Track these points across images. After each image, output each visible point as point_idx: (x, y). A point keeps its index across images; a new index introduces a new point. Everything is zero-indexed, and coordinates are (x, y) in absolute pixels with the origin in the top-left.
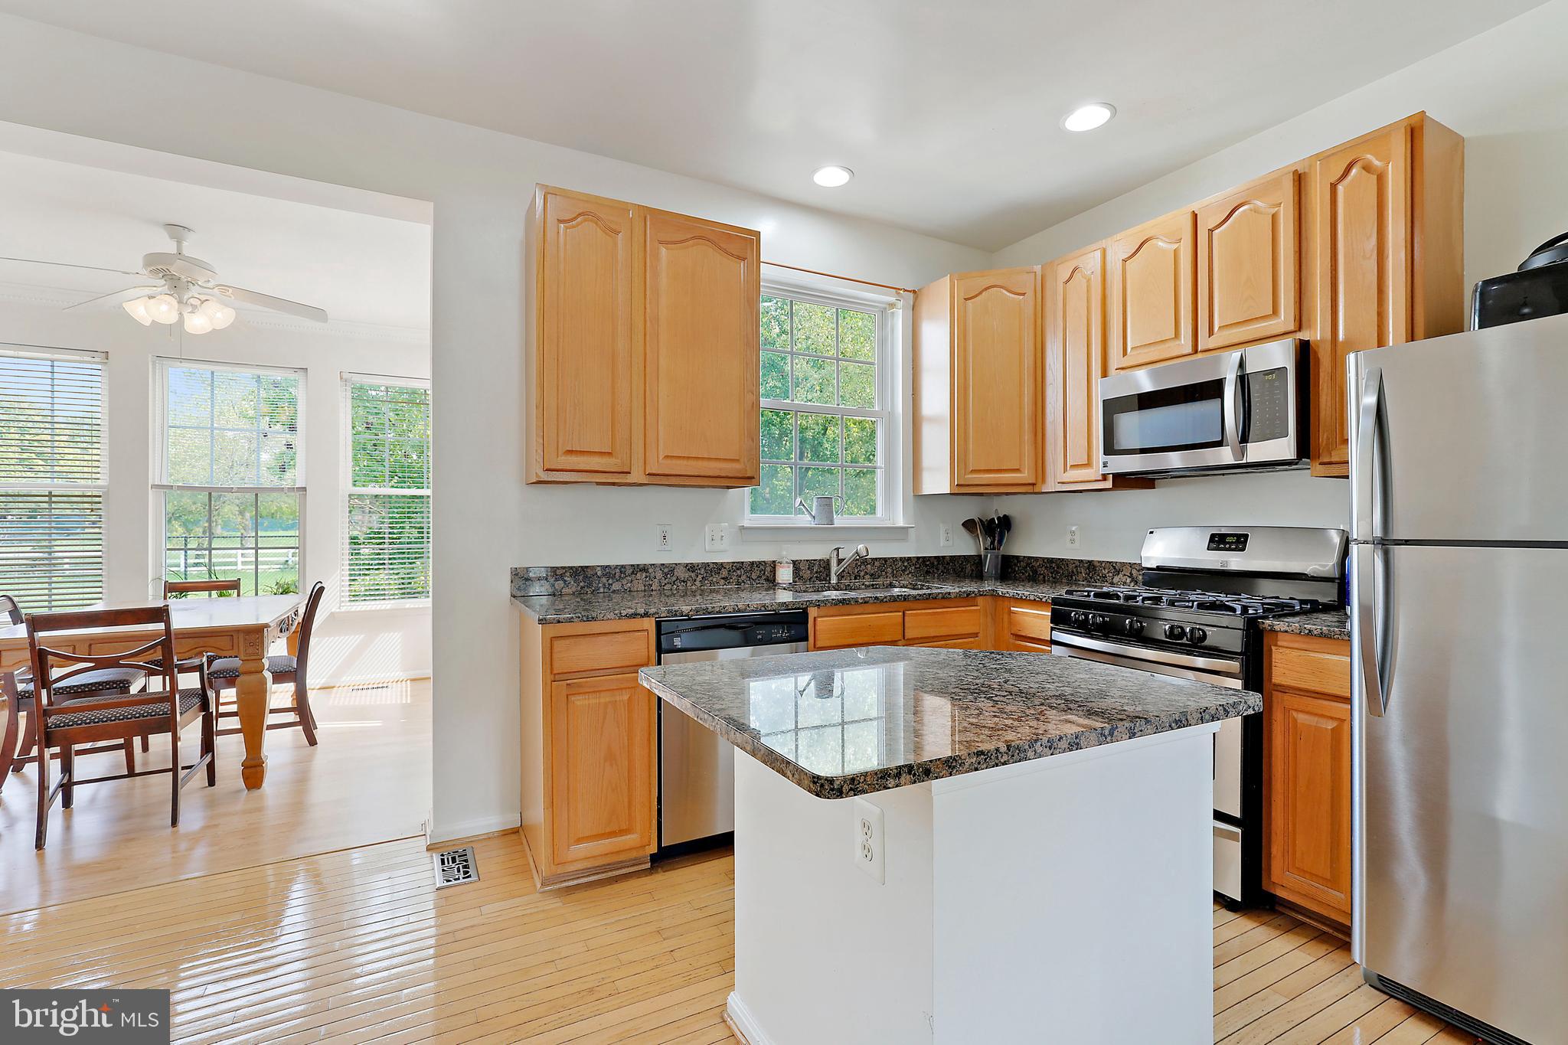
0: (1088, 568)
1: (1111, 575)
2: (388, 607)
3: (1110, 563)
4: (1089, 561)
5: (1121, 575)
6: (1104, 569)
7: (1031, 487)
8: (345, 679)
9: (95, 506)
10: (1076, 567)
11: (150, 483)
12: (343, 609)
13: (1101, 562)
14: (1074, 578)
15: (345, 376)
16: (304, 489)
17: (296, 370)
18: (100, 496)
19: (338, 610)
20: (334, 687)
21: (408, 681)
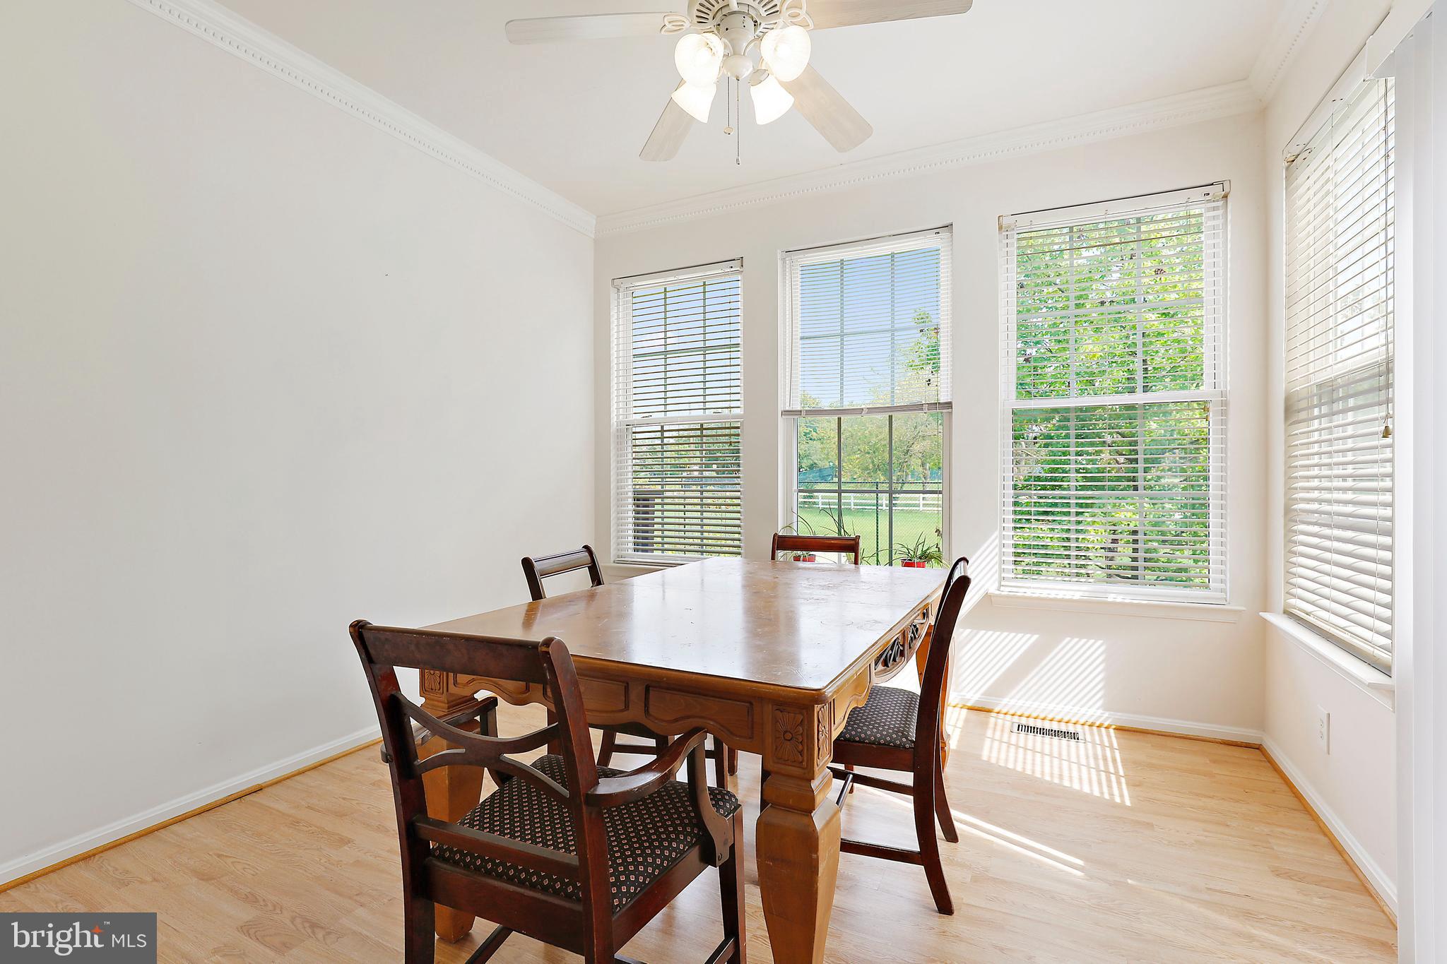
2: (1077, 596)
8: (1006, 703)
9: (733, 439)
11: (781, 408)
12: (1005, 591)
15: (1005, 222)
16: (949, 405)
17: (937, 230)
18: (738, 428)
19: (998, 592)
20: (989, 711)
21: (1112, 731)
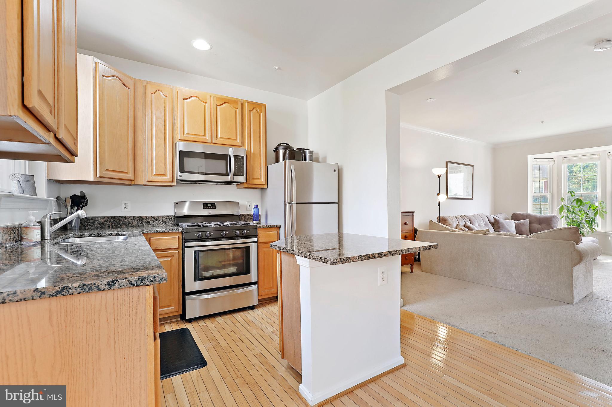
0: (139, 220)
1: (152, 221)
3: (151, 216)
4: (139, 216)
5: (157, 221)
6: (149, 219)
7: (130, 182)
10: (132, 219)
13: (147, 217)
14: (130, 225)
